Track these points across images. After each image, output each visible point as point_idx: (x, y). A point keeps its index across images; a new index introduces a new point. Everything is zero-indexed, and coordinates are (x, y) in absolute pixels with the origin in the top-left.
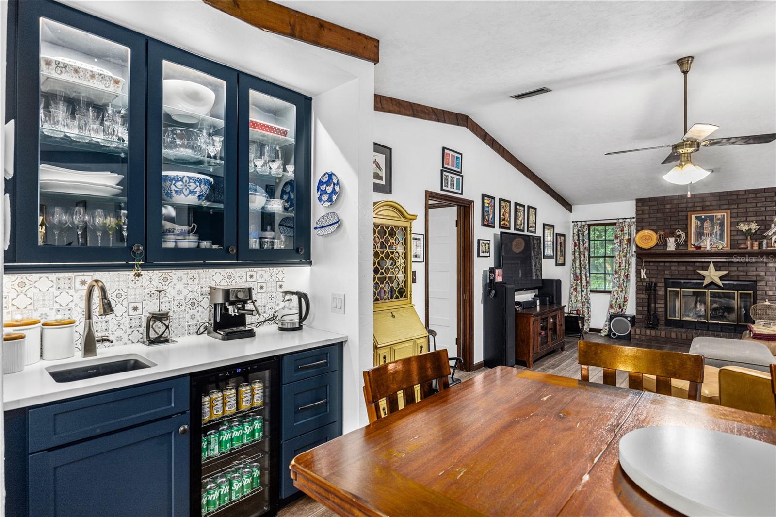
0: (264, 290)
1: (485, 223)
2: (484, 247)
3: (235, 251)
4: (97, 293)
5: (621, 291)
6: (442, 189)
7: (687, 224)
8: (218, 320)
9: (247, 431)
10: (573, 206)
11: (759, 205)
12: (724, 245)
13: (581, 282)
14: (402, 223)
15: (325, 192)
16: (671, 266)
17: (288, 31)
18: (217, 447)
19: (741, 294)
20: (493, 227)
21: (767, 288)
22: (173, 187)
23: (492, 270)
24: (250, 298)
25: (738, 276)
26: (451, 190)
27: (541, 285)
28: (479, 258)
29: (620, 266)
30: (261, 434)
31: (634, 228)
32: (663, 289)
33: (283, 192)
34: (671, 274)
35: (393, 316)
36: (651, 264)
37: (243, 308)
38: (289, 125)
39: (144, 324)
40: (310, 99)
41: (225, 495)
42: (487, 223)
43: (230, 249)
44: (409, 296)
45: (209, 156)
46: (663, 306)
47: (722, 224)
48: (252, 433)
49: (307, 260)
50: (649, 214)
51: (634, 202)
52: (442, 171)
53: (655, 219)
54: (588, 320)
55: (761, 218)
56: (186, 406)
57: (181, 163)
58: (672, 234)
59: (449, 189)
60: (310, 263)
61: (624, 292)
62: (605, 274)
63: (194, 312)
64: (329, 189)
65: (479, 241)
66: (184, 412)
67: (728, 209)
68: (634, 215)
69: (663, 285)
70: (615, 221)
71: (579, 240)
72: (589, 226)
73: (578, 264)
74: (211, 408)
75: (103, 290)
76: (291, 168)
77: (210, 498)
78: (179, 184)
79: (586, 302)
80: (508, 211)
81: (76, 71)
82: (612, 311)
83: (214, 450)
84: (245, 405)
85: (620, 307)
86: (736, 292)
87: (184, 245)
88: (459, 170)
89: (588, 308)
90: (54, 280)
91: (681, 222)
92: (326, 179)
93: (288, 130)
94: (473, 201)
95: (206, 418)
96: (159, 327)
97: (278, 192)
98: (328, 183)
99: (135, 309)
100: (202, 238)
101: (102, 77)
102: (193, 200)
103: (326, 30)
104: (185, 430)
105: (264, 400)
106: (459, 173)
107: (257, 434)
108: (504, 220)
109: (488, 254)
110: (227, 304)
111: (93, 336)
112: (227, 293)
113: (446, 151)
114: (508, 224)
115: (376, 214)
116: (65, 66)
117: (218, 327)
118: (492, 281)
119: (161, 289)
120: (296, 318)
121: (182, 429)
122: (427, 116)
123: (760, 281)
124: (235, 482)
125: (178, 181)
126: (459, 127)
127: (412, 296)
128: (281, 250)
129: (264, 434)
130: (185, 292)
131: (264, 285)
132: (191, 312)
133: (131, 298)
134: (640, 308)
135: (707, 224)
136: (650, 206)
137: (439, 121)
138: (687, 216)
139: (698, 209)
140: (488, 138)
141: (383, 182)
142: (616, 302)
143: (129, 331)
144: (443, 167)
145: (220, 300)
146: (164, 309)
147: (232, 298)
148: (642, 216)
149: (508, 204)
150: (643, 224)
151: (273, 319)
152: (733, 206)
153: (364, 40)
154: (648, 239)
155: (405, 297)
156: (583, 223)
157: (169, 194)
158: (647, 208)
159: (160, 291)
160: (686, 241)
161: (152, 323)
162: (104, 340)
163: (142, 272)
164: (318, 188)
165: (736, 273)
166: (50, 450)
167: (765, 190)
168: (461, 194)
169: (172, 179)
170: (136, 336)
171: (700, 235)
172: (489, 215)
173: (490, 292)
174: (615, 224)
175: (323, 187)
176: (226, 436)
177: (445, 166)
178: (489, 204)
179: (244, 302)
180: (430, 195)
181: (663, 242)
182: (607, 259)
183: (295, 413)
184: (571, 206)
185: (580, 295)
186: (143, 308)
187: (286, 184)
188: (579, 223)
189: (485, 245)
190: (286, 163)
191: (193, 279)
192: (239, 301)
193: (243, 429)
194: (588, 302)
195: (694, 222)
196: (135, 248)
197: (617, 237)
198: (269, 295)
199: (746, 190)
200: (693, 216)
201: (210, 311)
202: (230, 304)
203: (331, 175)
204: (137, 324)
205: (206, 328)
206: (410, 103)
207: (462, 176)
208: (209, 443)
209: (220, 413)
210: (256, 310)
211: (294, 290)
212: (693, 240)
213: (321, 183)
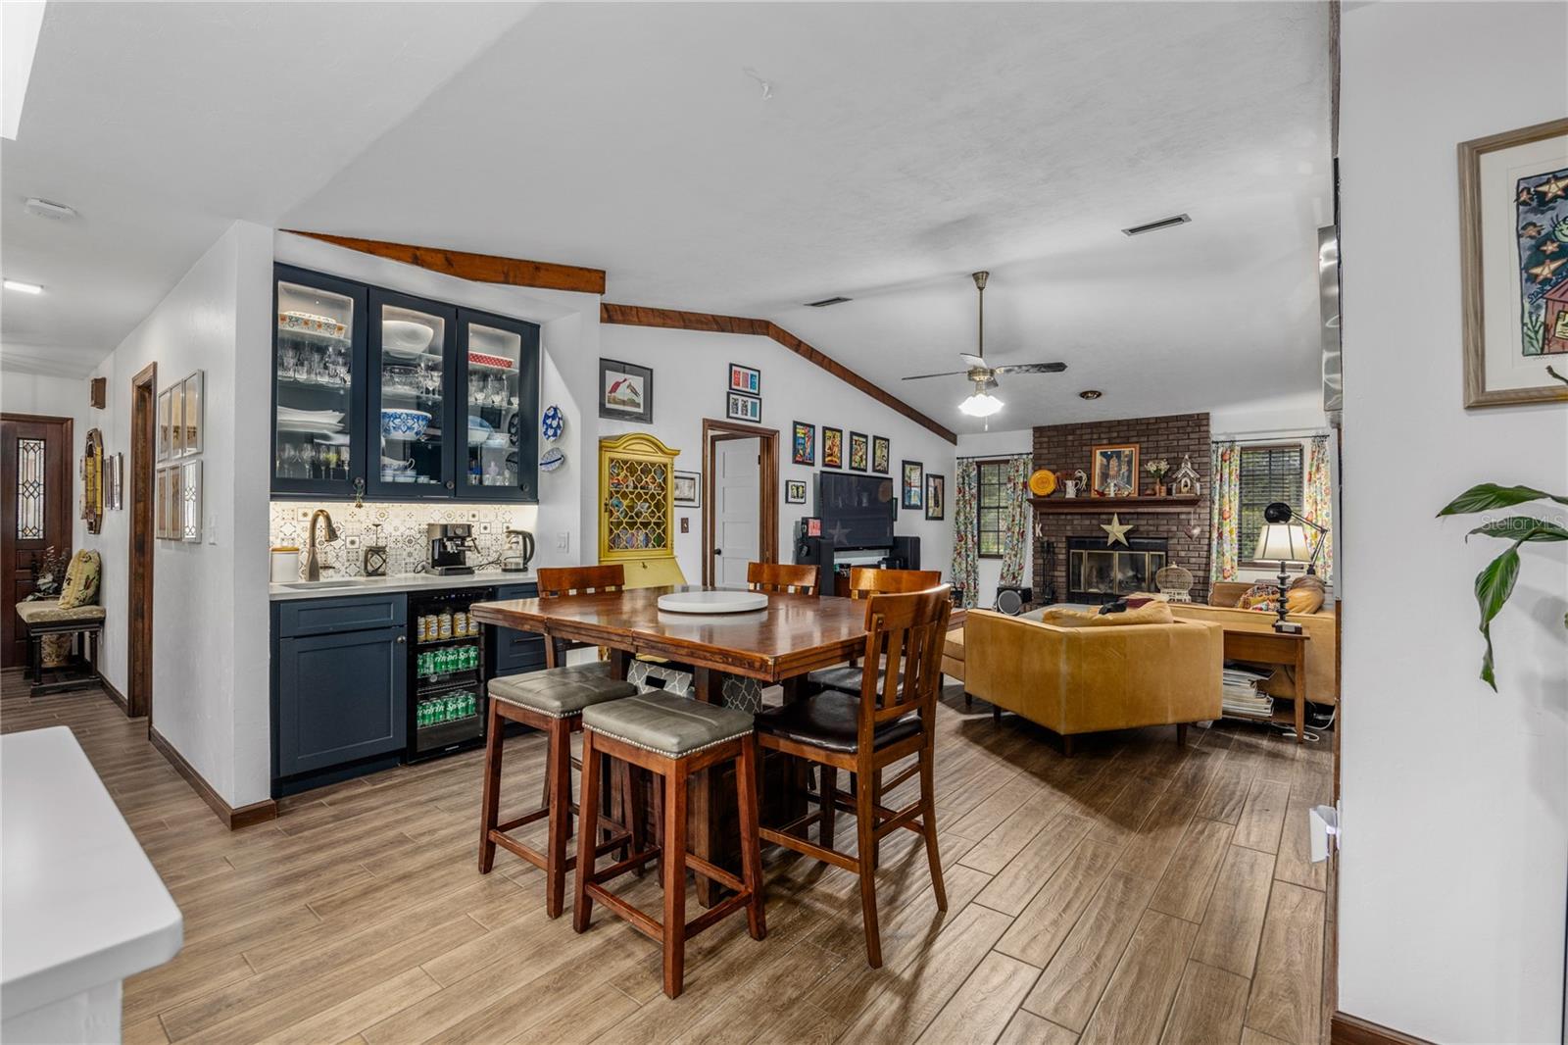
0: (488, 531)
1: (797, 459)
2: (795, 490)
3: (453, 486)
4: (321, 521)
5: (1015, 556)
6: (728, 416)
7: (1091, 463)
8: (436, 557)
9: (462, 657)
10: (958, 437)
11: (1171, 437)
12: (1130, 491)
13: (966, 543)
14: (659, 458)
15: (551, 426)
16: (1072, 520)
17: (502, 279)
18: (432, 666)
19: (1152, 555)
20: (813, 464)
21: (1179, 548)
22: (391, 424)
23: (805, 521)
24: (470, 535)
25: (1148, 532)
26: (741, 418)
27: (891, 544)
28: (787, 505)
29: (1013, 521)
30: (476, 662)
31: (1030, 466)
32: (1064, 551)
33: (511, 424)
34: (1073, 531)
35: (644, 567)
36: (1051, 517)
37: (463, 545)
38: (513, 356)
39: (362, 558)
40: (537, 327)
41: (440, 713)
42: (801, 459)
43: (448, 485)
44: (669, 546)
45: (428, 391)
46: (1064, 574)
47: (1129, 463)
48: (467, 660)
49: (533, 498)
50: (1049, 448)
51: (1031, 431)
52: (728, 394)
53: (1055, 456)
54: (975, 596)
55: (1173, 455)
56: (404, 622)
57: (399, 401)
58: (1070, 477)
59: (739, 415)
60: (537, 502)
61: (1019, 556)
62: (998, 531)
63: (412, 550)
64: (555, 424)
65: (787, 482)
66: (402, 626)
67: (1137, 443)
68: (1031, 451)
69: (1064, 545)
70: (1009, 458)
71: (963, 483)
72: (979, 465)
73: (962, 518)
74: (427, 629)
75: (328, 518)
76: (516, 401)
77: (426, 712)
78: (397, 421)
79: (972, 572)
80: (838, 443)
81: (306, 322)
82: (1003, 583)
83: (429, 668)
84: (460, 632)
85: (1014, 578)
86: (1147, 553)
87: (401, 479)
88: (756, 392)
89: (975, 579)
90: (280, 510)
91: (1084, 460)
92: (551, 413)
93: (512, 360)
94: (778, 431)
95: (422, 637)
96: (376, 561)
97: (505, 425)
98: (554, 417)
99: (353, 542)
100: (419, 473)
101: (328, 325)
102: (410, 436)
103: (542, 271)
104: (402, 641)
105: (480, 630)
106: (756, 395)
107: (472, 662)
108: (831, 455)
109: (803, 500)
110: (445, 540)
111: (317, 563)
112: (445, 528)
113: (734, 368)
114: (838, 461)
115: (624, 448)
116: (297, 320)
117: (435, 563)
118: (805, 534)
119: (378, 523)
120: (521, 561)
121: (400, 639)
122: (705, 326)
123: (1172, 538)
124: (450, 704)
125: (396, 418)
126: (756, 336)
127: (675, 546)
128: (504, 487)
129: (479, 662)
130: (402, 529)
131: (488, 525)
132: (408, 550)
133: (349, 532)
134: (1038, 579)
135: (1114, 462)
136: (1048, 437)
137: (723, 331)
138: (1091, 452)
139: (1105, 442)
140: (802, 348)
141: (641, 410)
142: (1008, 570)
143: (347, 564)
144: (731, 388)
145: (438, 535)
146: (381, 544)
147: (450, 534)
148: (1041, 451)
149: (838, 434)
150: (1042, 462)
151: (496, 562)
152: (1142, 439)
153: (587, 273)
154: (1043, 482)
155: (664, 546)
156: (970, 460)
157: (387, 431)
158: (1046, 439)
159: (377, 526)
160: (1089, 485)
161: (369, 556)
162: (327, 568)
163: (364, 504)
164: (544, 422)
165: (1145, 527)
166: (296, 637)
167: (1177, 418)
168: (759, 422)
169: (390, 416)
170: (353, 569)
171: (1105, 476)
172: (804, 449)
173: (801, 549)
174: (1007, 461)
175: (549, 421)
176: (441, 658)
177: (734, 387)
178: (805, 434)
179: (463, 539)
180: (709, 424)
181: (1061, 487)
182: (1001, 510)
183: (511, 645)
184: (955, 436)
185: (964, 562)
186: (360, 542)
187: (514, 416)
188: (965, 460)
189: (798, 488)
190: (512, 394)
191: (410, 515)
192: (458, 537)
193: (458, 655)
194: (974, 572)
195: (1099, 460)
196: (357, 481)
197: (1010, 480)
198: (494, 537)
199: (1156, 418)
200: (1098, 452)
201: (428, 550)
202: (448, 540)
203: (555, 409)
204: (355, 558)
205: (424, 568)
206: (680, 312)
207: (760, 399)
208: (425, 662)
209: (435, 635)
210: (475, 547)
211: (519, 529)
212: (1096, 485)
213: (547, 417)
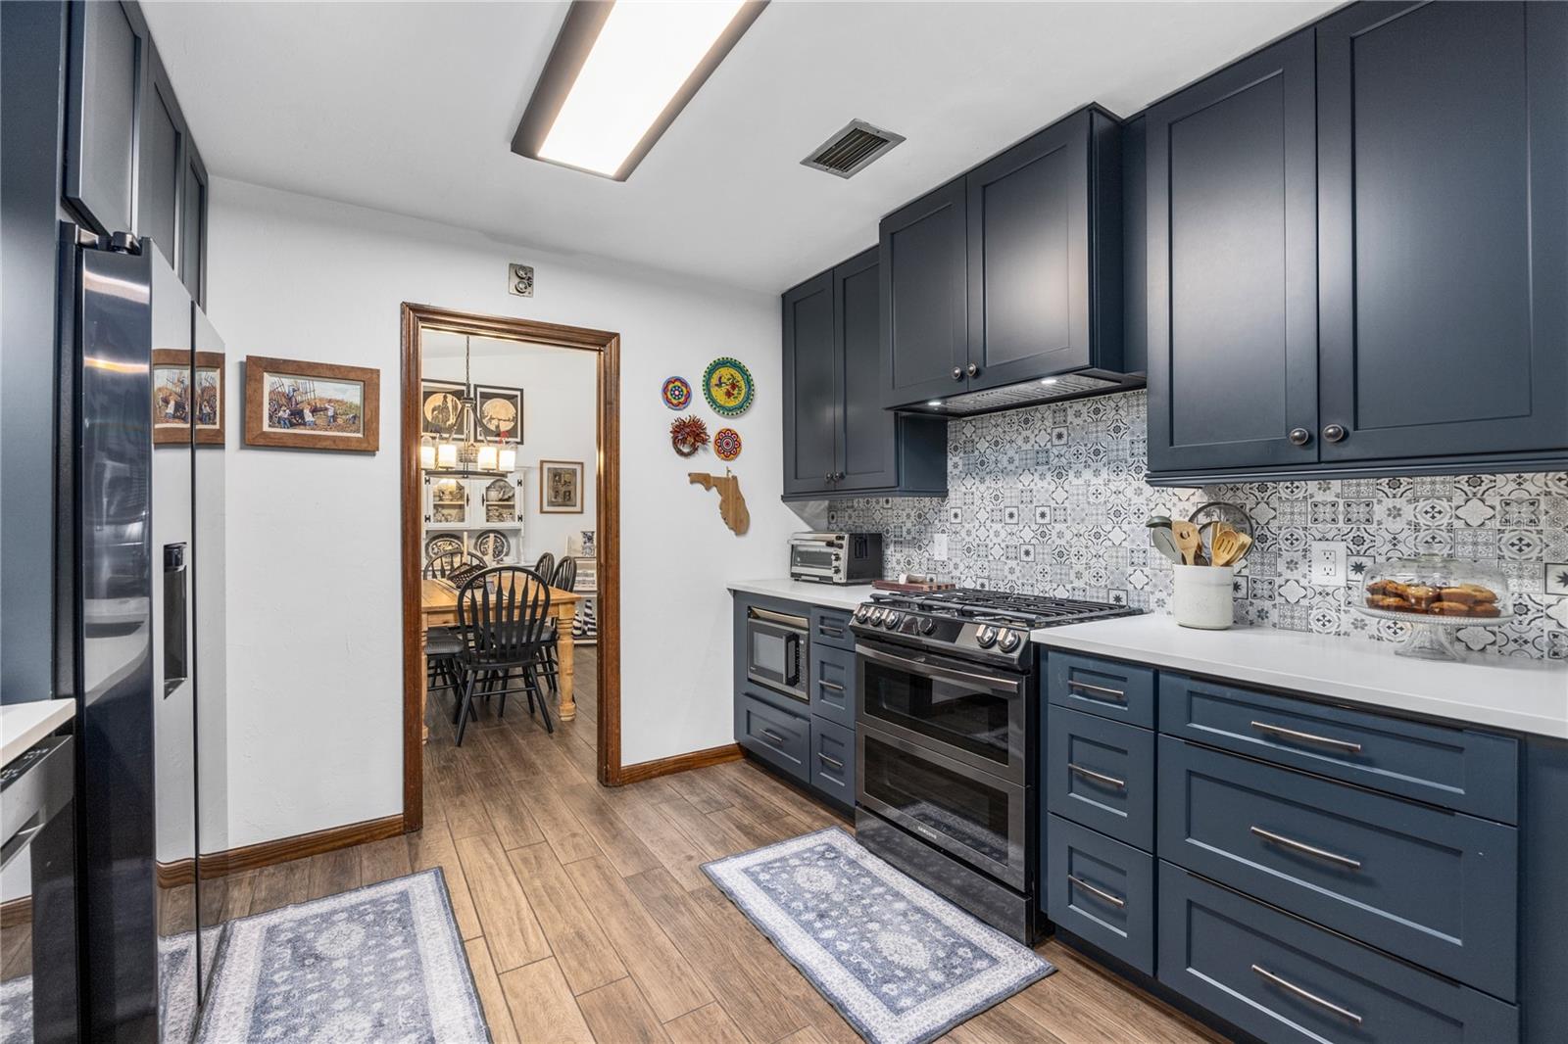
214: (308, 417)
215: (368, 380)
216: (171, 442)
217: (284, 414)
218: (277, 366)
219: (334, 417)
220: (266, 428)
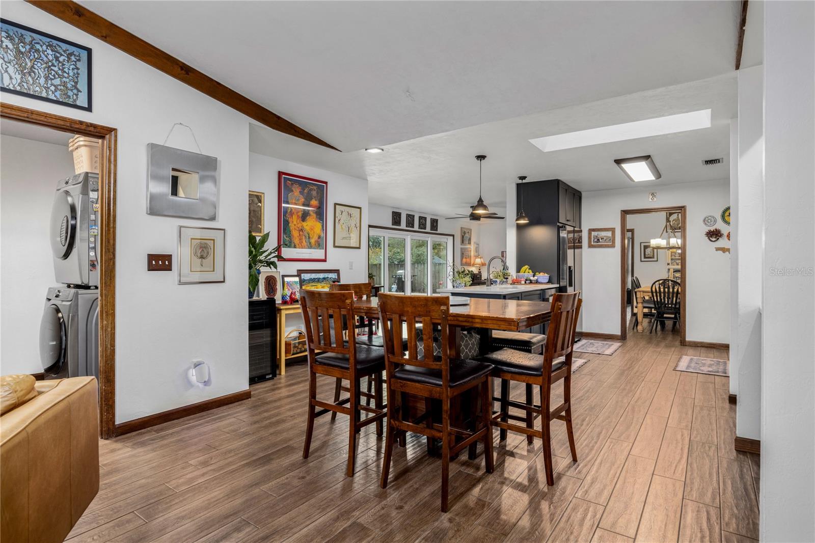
214: (600, 240)
215: (613, 230)
216: (570, 248)
217: (596, 240)
218: (594, 230)
219: (606, 240)
220: (592, 243)
